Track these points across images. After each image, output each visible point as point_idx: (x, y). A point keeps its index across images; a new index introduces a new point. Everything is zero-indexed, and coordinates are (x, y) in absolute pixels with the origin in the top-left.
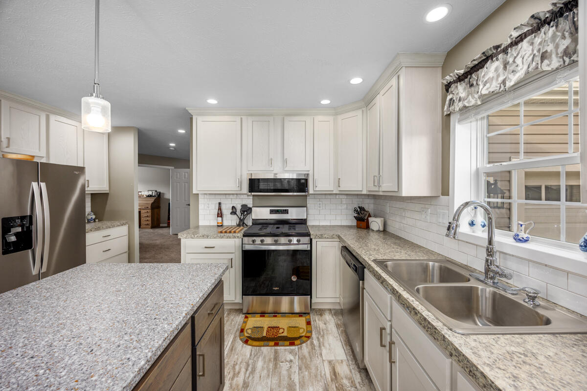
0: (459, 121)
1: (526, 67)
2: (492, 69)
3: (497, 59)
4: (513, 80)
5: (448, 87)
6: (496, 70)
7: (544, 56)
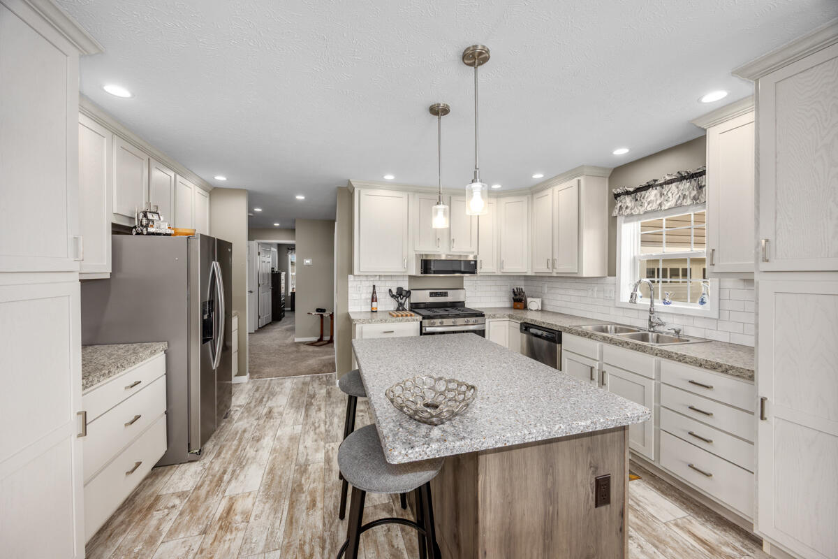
0: (625, 222)
1: (674, 201)
2: (652, 194)
3: (656, 189)
4: (666, 206)
5: (617, 196)
6: (656, 195)
7: (684, 197)
